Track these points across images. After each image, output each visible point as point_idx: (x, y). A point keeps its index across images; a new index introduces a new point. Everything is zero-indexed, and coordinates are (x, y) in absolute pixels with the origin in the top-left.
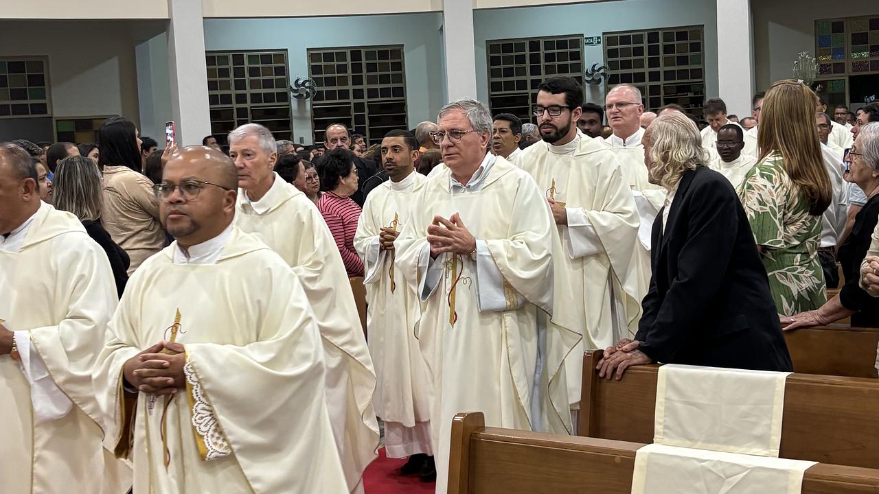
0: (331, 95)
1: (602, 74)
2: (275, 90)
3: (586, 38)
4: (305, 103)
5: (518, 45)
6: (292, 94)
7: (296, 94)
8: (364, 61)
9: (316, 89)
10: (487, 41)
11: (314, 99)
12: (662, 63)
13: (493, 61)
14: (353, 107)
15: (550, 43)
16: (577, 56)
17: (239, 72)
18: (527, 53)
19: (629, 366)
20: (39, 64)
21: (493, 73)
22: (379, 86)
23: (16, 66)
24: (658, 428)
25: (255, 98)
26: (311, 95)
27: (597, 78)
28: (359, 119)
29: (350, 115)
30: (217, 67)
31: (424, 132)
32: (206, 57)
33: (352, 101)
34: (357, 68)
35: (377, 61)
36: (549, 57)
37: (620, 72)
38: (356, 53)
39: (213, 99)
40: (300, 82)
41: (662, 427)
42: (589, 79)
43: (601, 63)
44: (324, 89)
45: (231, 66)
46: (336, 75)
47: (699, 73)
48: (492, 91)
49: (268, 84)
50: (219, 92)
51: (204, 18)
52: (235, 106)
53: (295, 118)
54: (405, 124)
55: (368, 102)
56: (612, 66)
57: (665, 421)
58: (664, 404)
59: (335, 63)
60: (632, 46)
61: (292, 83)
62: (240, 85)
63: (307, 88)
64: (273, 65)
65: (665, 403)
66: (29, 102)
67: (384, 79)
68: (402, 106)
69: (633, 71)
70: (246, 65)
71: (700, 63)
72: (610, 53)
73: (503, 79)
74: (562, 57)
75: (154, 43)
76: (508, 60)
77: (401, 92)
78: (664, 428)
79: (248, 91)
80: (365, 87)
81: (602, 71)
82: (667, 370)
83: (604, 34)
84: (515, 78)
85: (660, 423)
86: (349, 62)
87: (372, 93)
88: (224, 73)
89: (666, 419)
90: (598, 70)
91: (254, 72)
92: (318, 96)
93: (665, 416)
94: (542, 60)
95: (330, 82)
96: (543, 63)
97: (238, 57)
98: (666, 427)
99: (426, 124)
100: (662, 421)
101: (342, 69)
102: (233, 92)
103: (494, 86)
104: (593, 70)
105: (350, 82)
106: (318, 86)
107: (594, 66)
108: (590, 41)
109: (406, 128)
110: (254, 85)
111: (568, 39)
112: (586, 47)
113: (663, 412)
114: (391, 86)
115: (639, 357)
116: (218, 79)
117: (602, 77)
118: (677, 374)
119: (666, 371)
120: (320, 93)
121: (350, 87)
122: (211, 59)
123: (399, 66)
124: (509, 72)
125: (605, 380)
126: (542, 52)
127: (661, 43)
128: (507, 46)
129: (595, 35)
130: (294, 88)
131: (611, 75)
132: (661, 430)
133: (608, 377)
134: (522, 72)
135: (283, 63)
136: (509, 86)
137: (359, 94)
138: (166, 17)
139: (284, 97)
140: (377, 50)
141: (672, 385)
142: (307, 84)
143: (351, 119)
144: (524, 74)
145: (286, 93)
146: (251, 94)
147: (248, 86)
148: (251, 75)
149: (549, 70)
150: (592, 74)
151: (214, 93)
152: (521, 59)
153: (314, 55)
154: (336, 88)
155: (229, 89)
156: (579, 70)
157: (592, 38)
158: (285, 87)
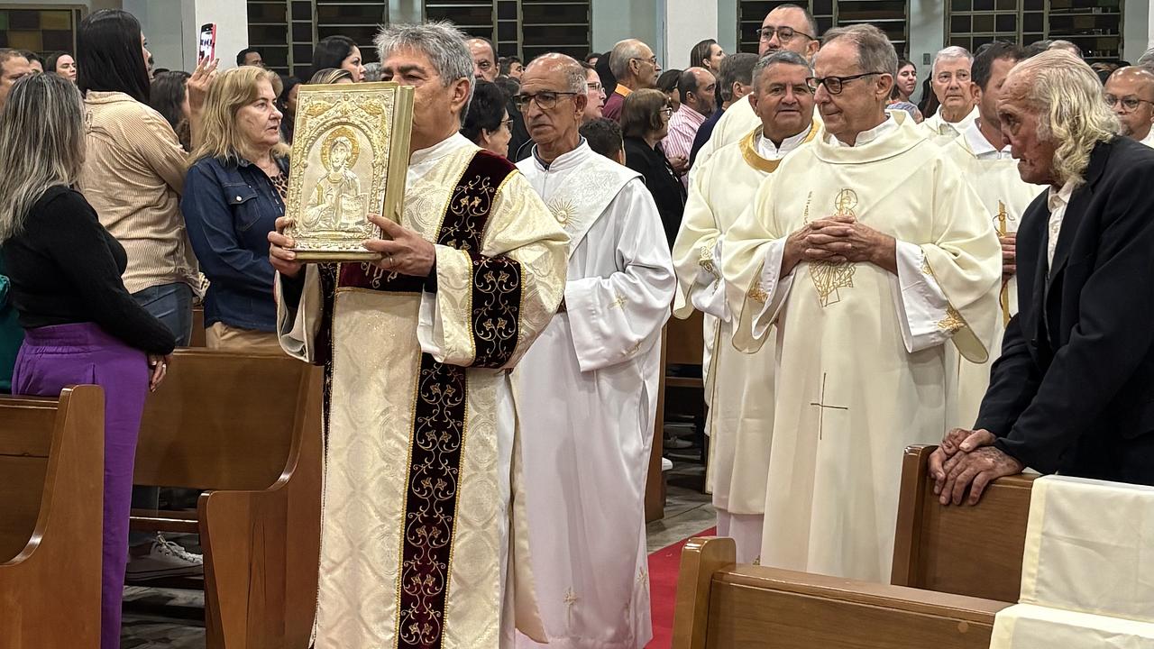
14: (495, 9)
24: (1027, 582)
28: (507, 32)
29: (491, 23)
31: (622, 59)
41: (1034, 581)
54: (587, 43)
55: (522, 1)
57: (1039, 572)
58: (1039, 543)
65: (1042, 540)
78: (1037, 584)
82: (1048, 486)
85: (1031, 575)
89: (1042, 568)
93: (1040, 563)
98: (1041, 581)
99: (627, 44)
100: (1034, 571)
113: (1038, 556)
118: (1065, 493)
119: (1047, 488)
132: (1033, 587)
141: (1055, 511)
143: (492, 30)
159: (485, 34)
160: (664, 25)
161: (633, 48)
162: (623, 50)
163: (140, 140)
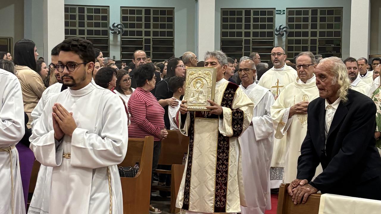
0: (132, 33)
1: (285, 31)
2: (101, 29)
3: (277, 10)
4: (117, 37)
5: (239, 12)
6: (111, 31)
8: (152, 16)
9: (124, 29)
10: (221, 9)
11: (123, 35)
12: (318, 27)
13: (224, 20)
14: (144, 41)
15: (257, 12)
16: (271, 20)
17: (82, 17)
18: (243, 16)
21: (223, 27)
22: (159, 30)
25: (90, 32)
26: (121, 33)
27: (282, 33)
28: (148, 48)
29: (142, 45)
30: (69, 14)
32: (65, 8)
33: (144, 37)
34: (147, 19)
35: (159, 16)
36: (256, 20)
37: (294, 30)
38: (148, 11)
39: (67, 32)
40: (116, 25)
42: (277, 33)
43: (284, 25)
44: (129, 29)
45: (77, 13)
46: (136, 22)
47: (339, 34)
48: (222, 37)
50: (70, 28)
53: (111, 45)
55: (153, 38)
56: (291, 27)
59: (136, 16)
60: (302, 16)
61: (111, 25)
62: (82, 24)
63: (119, 28)
64: (101, 15)
67: (163, 26)
68: (172, 42)
69: (302, 30)
70: (86, 13)
71: (340, 28)
72: (290, 20)
73: (229, 30)
74: (263, 20)
76: (232, 20)
77: (171, 34)
79: (86, 28)
80: (151, 30)
81: (285, 29)
83: (287, 8)
84: (236, 30)
86: (143, 15)
87: (155, 34)
88: (73, 17)
90: (283, 29)
91: (90, 18)
92: (125, 33)
94: (252, 21)
96: (252, 23)
97: (82, 9)
101: (139, 19)
102: (77, 28)
103: (223, 34)
104: (280, 29)
105: (143, 27)
106: (125, 28)
107: (280, 26)
108: (279, 12)
110: (89, 25)
111: (267, 10)
112: (277, 15)
114: (166, 30)
116: (69, 20)
117: (285, 33)
120: (126, 31)
121: (143, 29)
123: (171, 19)
124: (232, 27)
126: (252, 16)
127: (319, 16)
128: (233, 12)
129: (282, 9)
130: (112, 28)
131: (290, 32)
134: (240, 27)
135: (107, 14)
136: (232, 34)
137: (147, 34)
139: (106, 33)
140: (159, 10)
142: (119, 26)
143: (142, 47)
144: (241, 28)
145: (107, 30)
146: (87, 30)
147: (86, 25)
148: (88, 19)
149: (255, 27)
150: (279, 31)
151: (67, 28)
152: (240, 20)
153: (124, 10)
154: (136, 29)
155: (75, 26)
156: (272, 28)
157: (280, 10)
158: (107, 27)
159: (141, 49)
161: (190, 54)
162: (188, 55)
163: (30, 81)
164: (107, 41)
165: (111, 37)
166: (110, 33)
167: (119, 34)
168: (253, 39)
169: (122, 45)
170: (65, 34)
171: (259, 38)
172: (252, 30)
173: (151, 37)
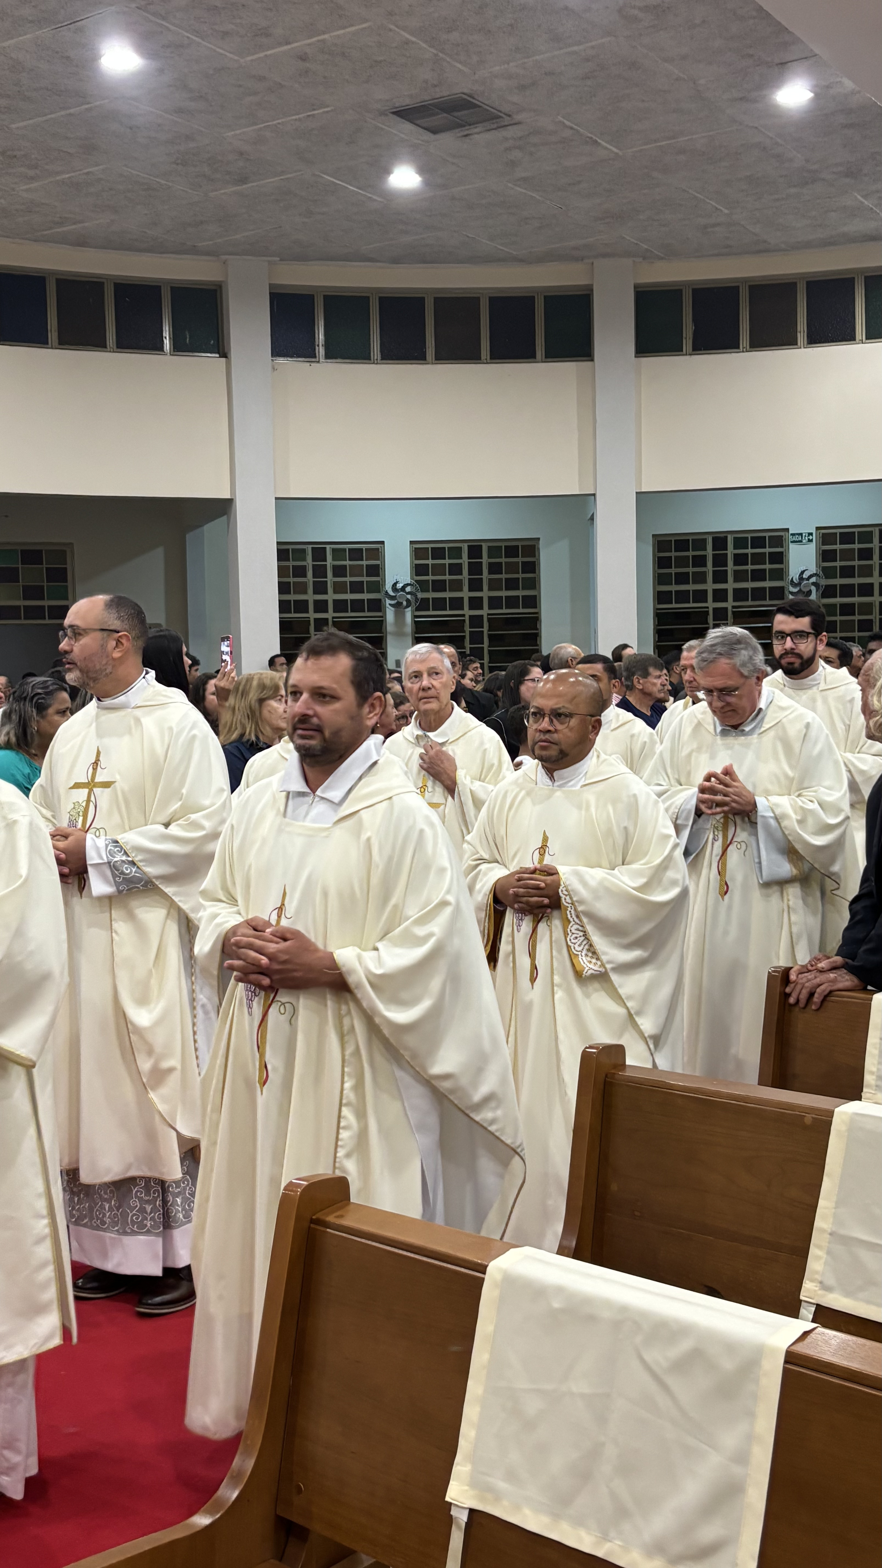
0: (439, 604)
1: (813, 584)
2: (365, 596)
3: (791, 534)
4: (404, 614)
5: (698, 541)
6: (388, 602)
7: (393, 602)
8: (485, 560)
9: (420, 595)
10: (653, 536)
11: (417, 609)
13: (661, 563)
14: (468, 621)
15: (742, 539)
16: (779, 558)
17: (320, 571)
18: (709, 552)
19: (831, 992)
20: (61, 554)
21: (660, 579)
22: (504, 593)
23: (31, 556)
24: (869, 1079)
25: (340, 606)
26: (413, 604)
27: (805, 590)
28: (477, 638)
29: (464, 632)
30: (291, 563)
31: (561, 659)
32: (278, 550)
33: (467, 612)
34: (475, 569)
35: (503, 560)
36: (740, 560)
37: (839, 581)
38: (475, 548)
39: (283, 606)
40: (399, 586)
42: (795, 590)
43: (812, 568)
44: (431, 595)
45: (309, 562)
46: (447, 577)
48: (658, 604)
49: (357, 587)
50: (292, 597)
51: (276, 499)
52: (312, 615)
53: (390, 633)
54: (537, 645)
55: (488, 614)
56: (828, 573)
59: (447, 561)
60: (856, 546)
61: (388, 587)
62: (320, 588)
63: (408, 593)
64: (364, 563)
66: (46, 603)
67: (512, 584)
68: (534, 622)
69: (856, 581)
70: (330, 561)
72: (825, 556)
73: (674, 588)
74: (758, 559)
75: (210, 529)
76: (682, 562)
77: (533, 602)
79: (331, 596)
80: (485, 594)
81: (813, 580)
83: (818, 528)
84: (691, 587)
85: (874, 1073)
86: (465, 560)
87: (495, 603)
88: (300, 571)
90: (808, 579)
91: (339, 571)
92: (423, 605)
94: (730, 562)
95: (439, 586)
96: (731, 567)
97: (319, 551)
99: (565, 647)
101: (456, 569)
102: (310, 597)
103: (661, 597)
104: (801, 578)
105: (466, 587)
106: (422, 591)
107: (803, 572)
108: (799, 538)
109: (538, 651)
110: (339, 588)
111: (767, 535)
112: (792, 546)
113: (877, 1058)
114: (520, 593)
115: (846, 980)
116: (291, 580)
117: (813, 588)
120: (425, 601)
121: (466, 594)
122: (283, 552)
123: (532, 567)
124: (682, 579)
125: (797, 1009)
126: (731, 551)
128: (682, 542)
129: (805, 531)
130: (392, 593)
131: (826, 586)
132: (875, 1082)
133: (802, 1004)
134: (700, 578)
135: (378, 560)
136: (682, 597)
137: (476, 603)
138: (226, 495)
139: (377, 605)
140: (503, 544)
142: (408, 589)
143: (464, 637)
144: (704, 581)
145: (380, 600)
146: (334, 601)
147: (330, 590)
148: (335, 575)
149: (739, 576)
150: (799, 584)
151: (286, 597)
152: (700, 561)
153: (419, 550)
154: (447, 595)
155: (305, 592)
156: (781, 578)
157: (801, 534)
158: (379, 592)
160: (596, 632)
161: (570, 650)
162: (563, 651)
164: (380, 625)
165: (390, 615)
166: (388, 605)
167: (407, 607)
168: (733, 607)
169: (416, 633)
170: (280, 612)
171: (750, 603)
172: (730, 586)
173: (485, 612)
